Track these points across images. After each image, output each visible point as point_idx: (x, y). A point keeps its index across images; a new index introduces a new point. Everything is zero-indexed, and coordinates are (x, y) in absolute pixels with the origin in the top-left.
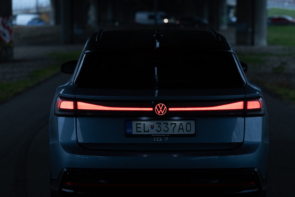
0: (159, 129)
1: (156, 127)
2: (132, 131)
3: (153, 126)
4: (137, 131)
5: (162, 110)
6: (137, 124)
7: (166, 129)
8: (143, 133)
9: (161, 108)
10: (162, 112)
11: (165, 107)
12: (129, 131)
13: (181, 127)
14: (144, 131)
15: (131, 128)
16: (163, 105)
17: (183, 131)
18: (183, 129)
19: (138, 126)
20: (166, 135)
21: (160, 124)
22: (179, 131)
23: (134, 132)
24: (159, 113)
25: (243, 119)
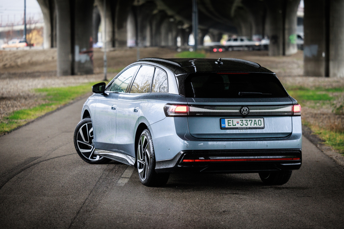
0: (242, 124)
1: (240, 122)
2: (225, 125)
3: (238, 122)
4: (229, 125)
5: (246, 111)
6: (228, 121)
7: (246, 124)
8: (232, 126)
9: (245, 110)
10: (246, 113)
11: (248, 109)
12: (223, 125)
13: (255, 123)
14: (233, 125)
15: (225, 123)
16: (246, 108)
17: (257, 125)
18: (256, 124)
19: (229, 122)
20: (247, 127)
21: (243, 120)
22: (254, 125)
23: (227, 126)
24: (244, 113)
25: (291, 117)
